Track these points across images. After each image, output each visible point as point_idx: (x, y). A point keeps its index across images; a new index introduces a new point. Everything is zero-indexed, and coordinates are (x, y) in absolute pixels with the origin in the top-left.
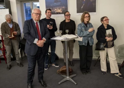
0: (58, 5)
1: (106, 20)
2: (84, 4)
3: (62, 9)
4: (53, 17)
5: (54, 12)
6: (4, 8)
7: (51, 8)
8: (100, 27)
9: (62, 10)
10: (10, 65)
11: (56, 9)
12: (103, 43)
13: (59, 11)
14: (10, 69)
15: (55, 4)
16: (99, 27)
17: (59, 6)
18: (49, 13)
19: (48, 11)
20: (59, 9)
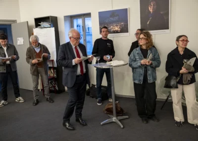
0: (115, 20)
1: (183, 40)
2: (151, 18)
3: (120, 26)
4: (110, 36)
5: (110, 31)
6: (49, 26)
7: (106, 26)
8: (172, 51)
9: (120, 28)
10: (37, 100)
11: (112, 27)
12: (174, 77)
13: (117, 29)
14: (36, 104)
15: (112, 19)
16: (170, 51)
17: (117, 22)
18: (104, 31)
19: (103, 30)
20: (117, 26)
